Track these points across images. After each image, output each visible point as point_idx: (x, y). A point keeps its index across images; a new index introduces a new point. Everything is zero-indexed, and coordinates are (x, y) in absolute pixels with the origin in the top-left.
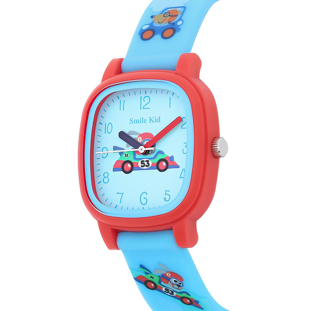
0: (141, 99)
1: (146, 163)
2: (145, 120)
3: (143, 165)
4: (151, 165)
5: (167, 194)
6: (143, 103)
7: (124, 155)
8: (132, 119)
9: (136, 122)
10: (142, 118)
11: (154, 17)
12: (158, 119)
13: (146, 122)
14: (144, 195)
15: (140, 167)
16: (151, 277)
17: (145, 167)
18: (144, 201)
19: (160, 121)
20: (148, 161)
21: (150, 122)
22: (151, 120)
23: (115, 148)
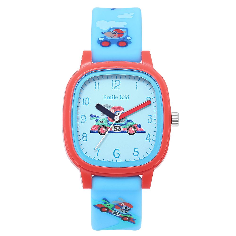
0: (113, 82)
1: (118, 128)
2: (117, 97)
3: (116, 129)
4: (122, 130)
5: (136, 151)
6: (115, 85)
7: (100, 121)
8: (105, 96)
9: (109, 98)
10: (113, 96)
11: (104, 33)
12: (127, 97)
13: (117, 98)
14: (117, 151)
15: (113, 130)
16: (108, 205)
17: (117, 131)
18: (117, 155)
19: (128, 99)
20: (119, 127)
21: (121, 99)
22: (121, 98)
23: (92, 116)
